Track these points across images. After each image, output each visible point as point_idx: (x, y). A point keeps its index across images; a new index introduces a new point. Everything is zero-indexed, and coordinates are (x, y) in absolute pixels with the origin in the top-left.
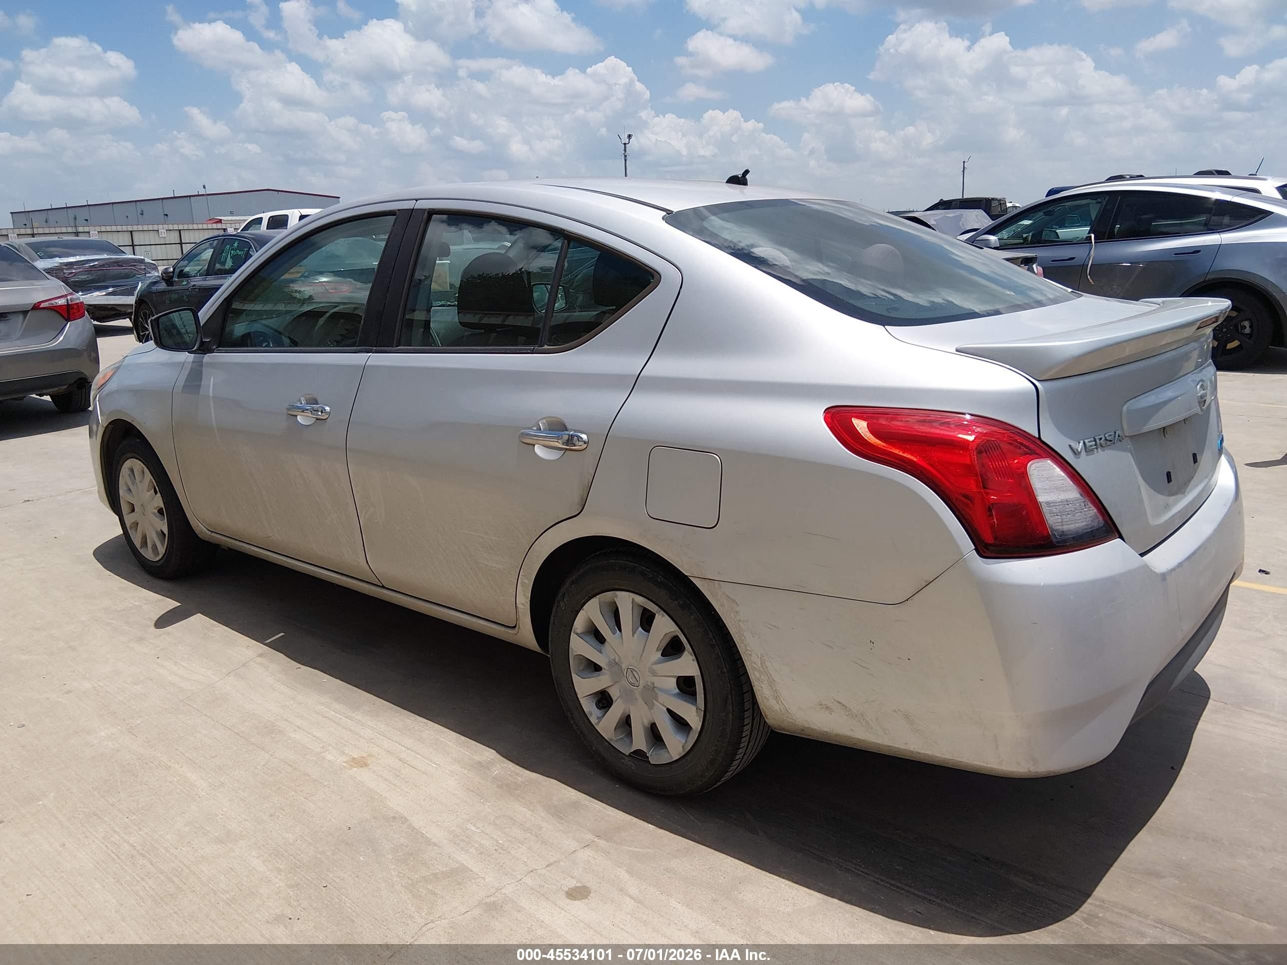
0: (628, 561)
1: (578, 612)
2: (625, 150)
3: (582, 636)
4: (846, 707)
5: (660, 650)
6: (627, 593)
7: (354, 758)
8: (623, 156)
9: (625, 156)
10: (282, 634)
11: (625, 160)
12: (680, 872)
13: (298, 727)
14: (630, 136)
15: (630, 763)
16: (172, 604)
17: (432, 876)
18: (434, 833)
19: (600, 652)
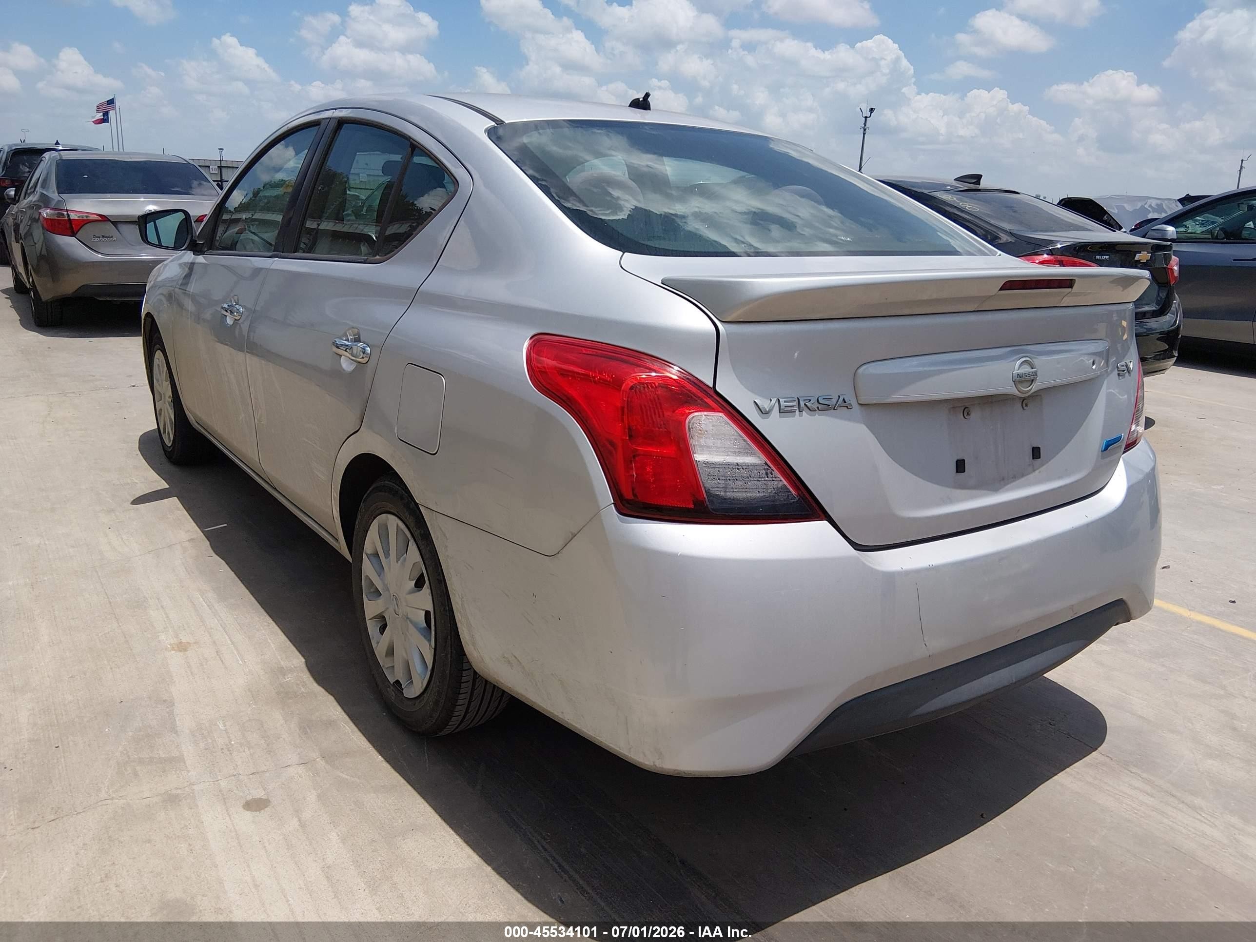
0: (396, 484)
1: (367, 531)
2: (865, 124)
3: (371, 558)
4: (520, 663)
5: (413, 580)
6: (396, 518)
7: (181, 643)
8: (862, 130)
9: (865, 130)
10: (226, 525)
11: (864, 134)
12: (366, 807)
13: (162, 607)
14: (872, 110)
15: (393, 693)
16: (164, 485)
17: (148, 760)
18: (185, 722)
19: (379, 576)
